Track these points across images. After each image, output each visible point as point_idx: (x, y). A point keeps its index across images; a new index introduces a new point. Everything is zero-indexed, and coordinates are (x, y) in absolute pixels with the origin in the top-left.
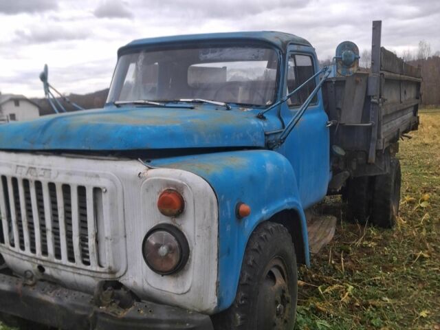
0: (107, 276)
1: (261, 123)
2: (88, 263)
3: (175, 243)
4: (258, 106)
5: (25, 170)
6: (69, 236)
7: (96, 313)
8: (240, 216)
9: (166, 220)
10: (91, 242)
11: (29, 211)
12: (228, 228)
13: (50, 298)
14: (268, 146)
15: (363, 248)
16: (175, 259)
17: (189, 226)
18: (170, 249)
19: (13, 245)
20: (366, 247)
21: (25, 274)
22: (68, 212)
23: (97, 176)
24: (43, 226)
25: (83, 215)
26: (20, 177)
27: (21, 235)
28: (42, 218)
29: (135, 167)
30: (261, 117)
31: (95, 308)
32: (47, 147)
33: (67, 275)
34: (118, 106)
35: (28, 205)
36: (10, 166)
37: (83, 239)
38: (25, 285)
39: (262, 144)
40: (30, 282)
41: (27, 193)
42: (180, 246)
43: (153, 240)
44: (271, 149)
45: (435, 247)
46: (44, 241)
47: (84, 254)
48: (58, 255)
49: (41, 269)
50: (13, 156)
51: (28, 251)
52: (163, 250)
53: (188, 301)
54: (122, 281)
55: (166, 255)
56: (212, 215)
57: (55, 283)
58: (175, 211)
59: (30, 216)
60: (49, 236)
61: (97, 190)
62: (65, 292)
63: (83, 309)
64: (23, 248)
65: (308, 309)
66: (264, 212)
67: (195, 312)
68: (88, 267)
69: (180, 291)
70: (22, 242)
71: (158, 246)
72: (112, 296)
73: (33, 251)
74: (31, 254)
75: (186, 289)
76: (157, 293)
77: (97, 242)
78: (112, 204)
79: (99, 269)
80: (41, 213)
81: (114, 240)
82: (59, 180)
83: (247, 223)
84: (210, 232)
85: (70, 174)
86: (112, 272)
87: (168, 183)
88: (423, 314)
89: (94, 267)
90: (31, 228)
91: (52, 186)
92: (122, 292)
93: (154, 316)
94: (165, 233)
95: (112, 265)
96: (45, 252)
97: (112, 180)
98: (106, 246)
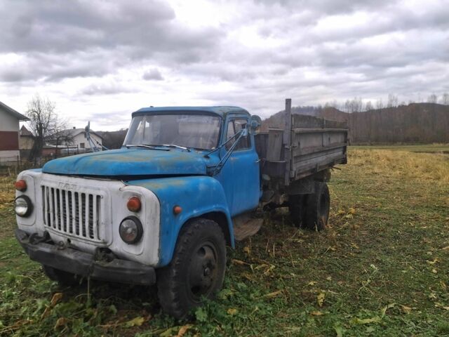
0: (102, 245)
1: (205, 160)
2: (92, 238)
3: (135, 227)
4: (206, 150)
5: (64, 185)
6: (84, 222)
7: (94, 264)
8: (176, 213)
9: (132, 214)
10: (95, 225)
11: (64, 208)
12: (167, 220)
13: (71, 256)
14: (209, 174)
15: (294, 243)
16: (135, 235)
17: (144, 217)
18: (133, 230)
19: (55, 227)
20: (296, 243)
21: (60, 244)
22: (84, 209)
23: (99, 189)
24: (71, 216)
25: (91, 210)
26: (61, 189)
27: (59, 222)
28: (71, 212)
29: (118, 185)
30: (207, 157)
31: (93, 261)
32: (76, 173)
33: (82, 244)
34: (128, 147)
35: (64, 204)
36: (56, 182)
37: (91, 224)
38: (59, 249)
39: (204, 172)
40: (62, 248)
41: (64, 197)
42: (138, 228)
43: (124, 225)
44: (211, 176)
45: (342, 245)
46: (71, 225)
47: (91, 233)
48: (78, 233)
49: (69, 241)
50: (58, 177)
51: (62, 231)
52: (129, 230)
53: (142, 259)
54: (110, 248)
55: (131, 233)
56: (156, 212)
57: (76, 249)
58: (136, 209)
59: (65, 211)
60: (74, 221)
61: (98, 197)
62: (80, 253)
63: (87, 262)
64: (60, 229)
65: (239, 277)
66: (195, 212)
67: (146, 266)
68: (93, 240)
69: (138, 253)
70: (60, 225)
71: (127, 228)
72: (104, 256)
73: (65, 230)
74: (64, 232)
75: (141, 252)
76: (127, 255)
77: (98, 224)
78: (106, 205)
79: (98, 241)
80: (71, 209)
81: (106, 225)
82: (80, 191)
83: (181, 218)
84: (154, 221)
85: (86, 188)
86: (105, 242)
87: (134, 194)
88: (312, 283)
89: (95, 239)
90: (65, 218)
91: (76, 194)
92: (111, 255)
93: (123, 266)
94: (131, 221)
95: (104, 238)
96: (71, 232)
97: (106, 192)
98: (102, 228)
